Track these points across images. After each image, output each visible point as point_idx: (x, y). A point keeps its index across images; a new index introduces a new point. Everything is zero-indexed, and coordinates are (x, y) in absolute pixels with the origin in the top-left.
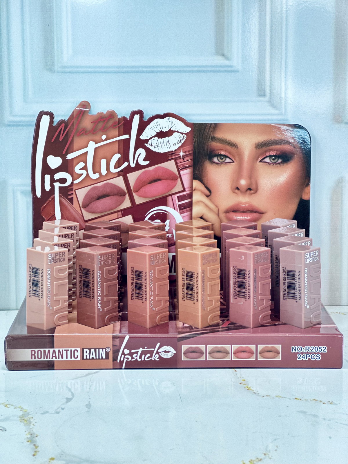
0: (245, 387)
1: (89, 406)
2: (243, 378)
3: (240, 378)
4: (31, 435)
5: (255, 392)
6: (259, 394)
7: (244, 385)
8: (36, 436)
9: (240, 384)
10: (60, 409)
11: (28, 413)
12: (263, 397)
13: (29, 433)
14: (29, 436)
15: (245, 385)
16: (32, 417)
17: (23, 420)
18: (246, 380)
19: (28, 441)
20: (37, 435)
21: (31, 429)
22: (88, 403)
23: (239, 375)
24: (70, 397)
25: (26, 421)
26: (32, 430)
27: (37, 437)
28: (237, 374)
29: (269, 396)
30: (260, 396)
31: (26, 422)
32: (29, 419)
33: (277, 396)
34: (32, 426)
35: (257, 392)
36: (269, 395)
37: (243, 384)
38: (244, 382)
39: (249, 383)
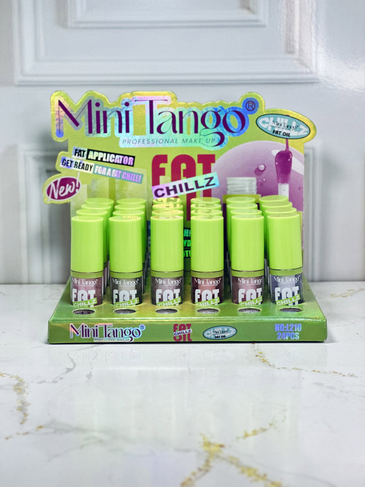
0: (260, 360)
1: (89, 376)
4: (23, 403)
6: (274, 366)
8: (27, 404)
9: (256, 357)
11: (24, 383)
13: (21, 401)
17: (17, 389)
19: (18, 410)
20: (29, 404)
21: (24, 397)
22: (88, 373)
25: (20, 390)
26: (25, 399)
30: (276, 368)
32: (23, 388)
33: (293, 369)
34: (25, 395)
35: (274, 364)
36: (285, 367)
38: (261, 354)
39: (265, 355)
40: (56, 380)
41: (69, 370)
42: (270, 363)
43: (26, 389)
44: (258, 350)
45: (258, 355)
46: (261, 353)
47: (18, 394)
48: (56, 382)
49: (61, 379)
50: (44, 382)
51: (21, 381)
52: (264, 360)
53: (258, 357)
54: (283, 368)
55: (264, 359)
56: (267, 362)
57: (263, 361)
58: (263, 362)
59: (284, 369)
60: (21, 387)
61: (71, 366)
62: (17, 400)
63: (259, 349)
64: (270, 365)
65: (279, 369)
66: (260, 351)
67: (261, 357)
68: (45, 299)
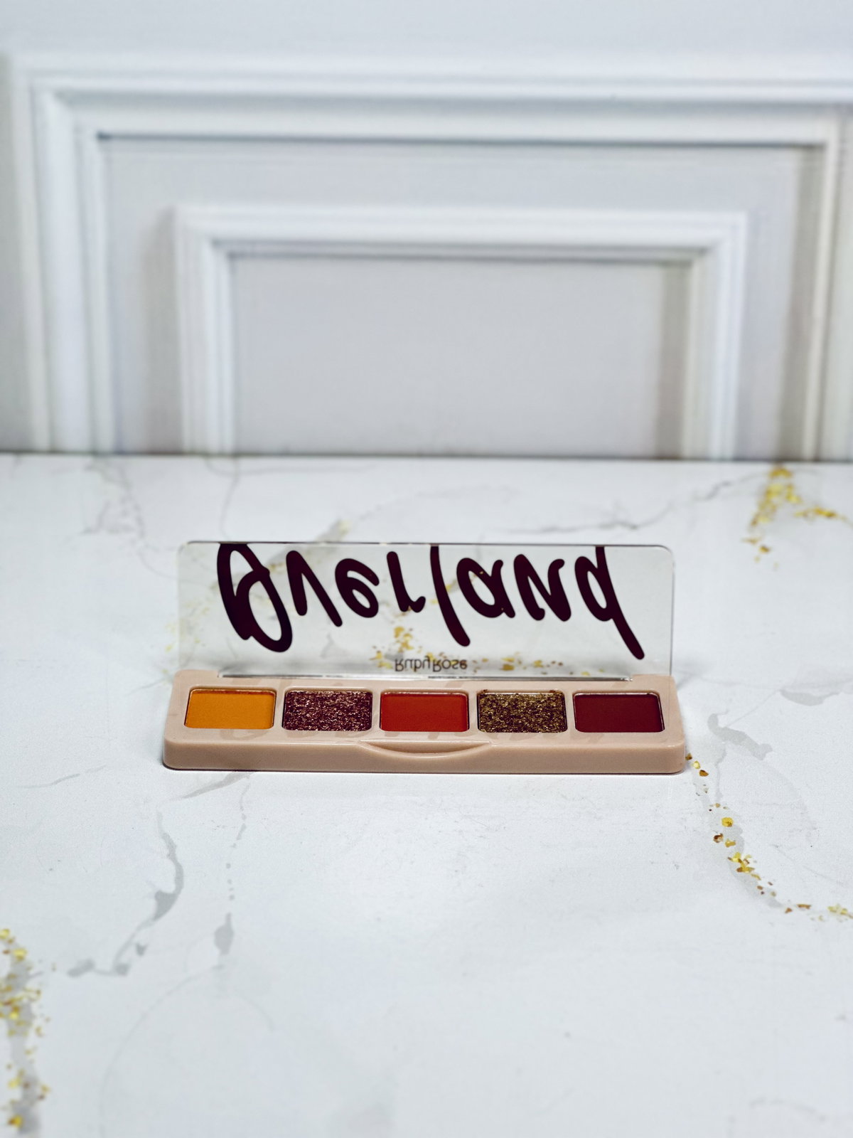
0: (730, 859)
1: (224, 937)
2: (724, 808)
3: (714, 808)
4: (26, 1086)
5: (760, 883)
6: (774, 894)
7: (728, 845)
8: (38, 1091)
9: (715, 842)
10: (133, 949)
11: (29, 969)
12: (789, 910)
13: (21, 1074)
14: (17, 1094)
15: (730, 848)
16: (38, 992)
17: (8, 1003)
18: (735, 823)
19: (12, 1122)
20: (45, 1089)
21: (28, 1052)
22: (222, 923)
23: (712, 797)
24: (170, 888)
25: (16, 1009)
26: (32, 1062)
27: (42, 1097)
28: (706, 792)
29: (808, 907)
30: (779, 905)
31: (14, 1016)
32: (25, 1000)
33: (832, 910)
34: (31, 1040)
35: (771, 884)
36: (808, 903)
37: (725, 838)
38: (730, 828)
39: (742, 835)
40: (124, 960)
41: (164, 902)
42: (759, 879)
43: (35, 1008)
44: (718, 806)
45: (721, 835)
46: (730, 825)
47: (12, 1033)
48: (122, 970)
49: (141, 950)
50: (88, 966)
51: (21, 959)
52: (740, 861)
53: (722, 843)
54: (800, 906)
55: (742, 859)
56: (750, 869)
57: (739, 865)
58: (740, 870)
59: (805, 912)
60: (19, 994)
61: (167, 884)
62: (9, 1067)
63: (721, 802)
64: (760, 888)
65: (790, 914)
66: (724, 814)
67: (734, 843)
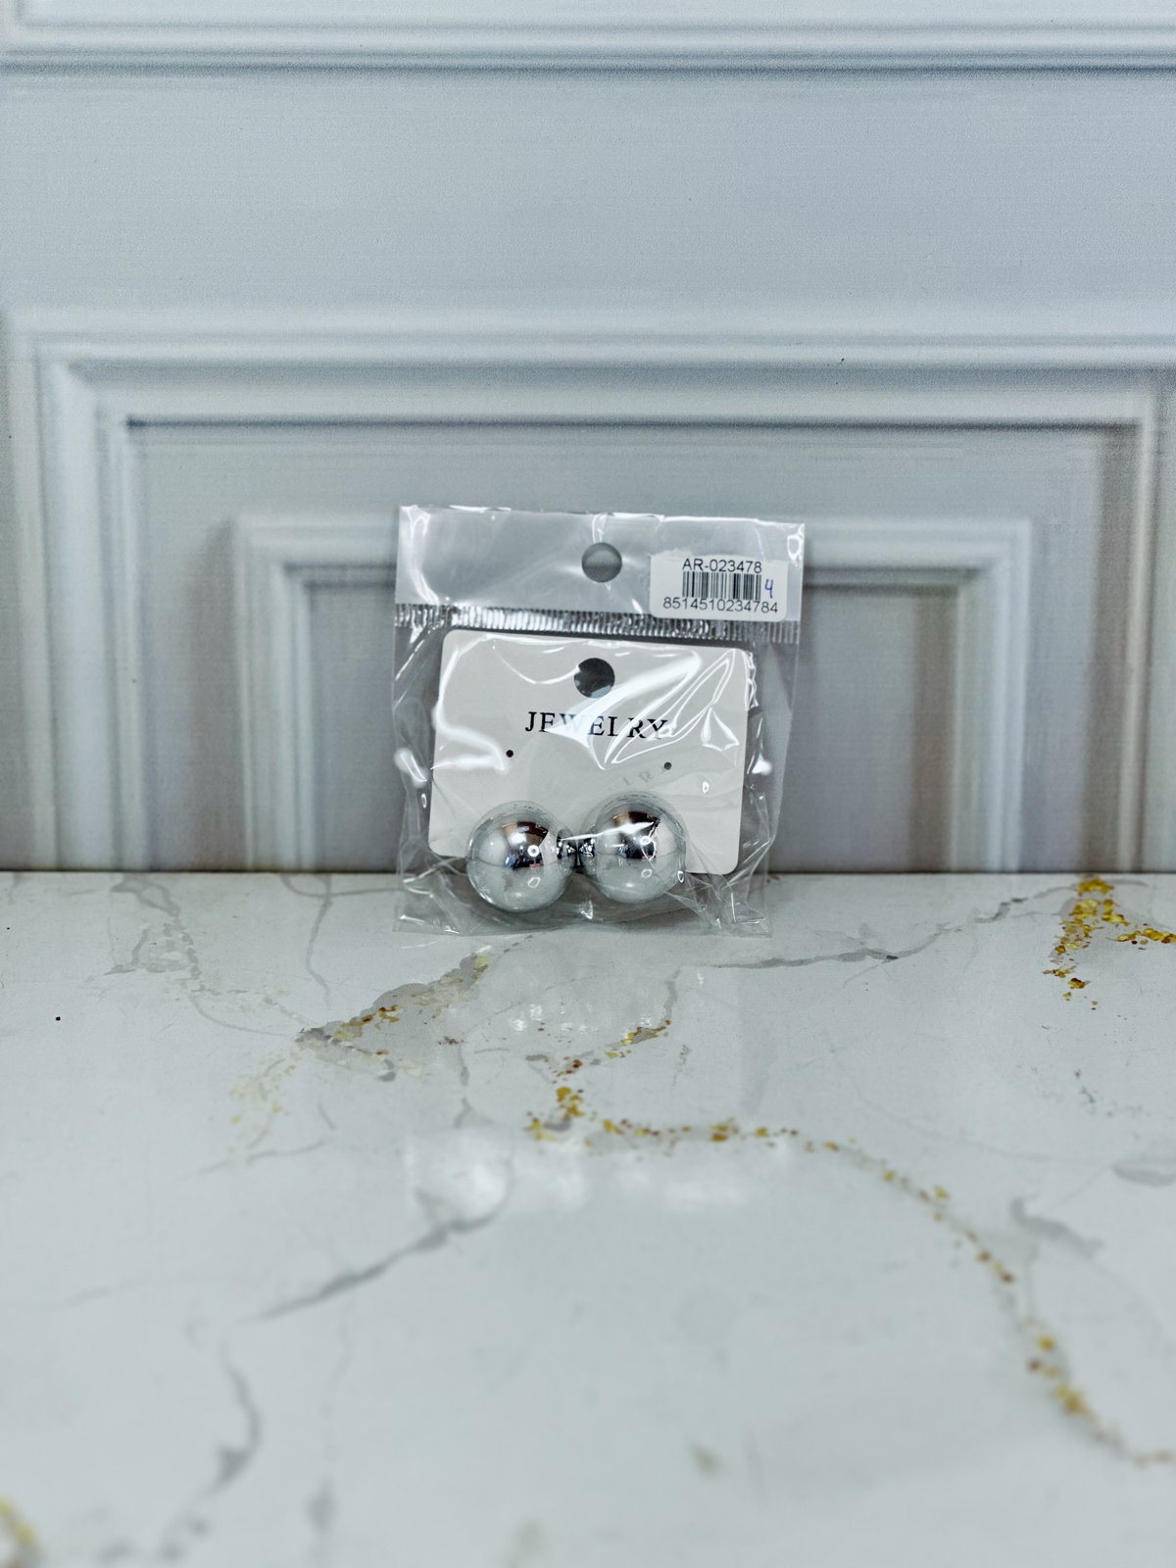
40: (175, 1539)
41: (232, 1463)
42: (1097, 1420)
45: (1039, 1363)
46: (1048, 1345)
48: (173, 1554)
49: (200, 1527)
50: (123, 1550)
51: (28, 1542)
52: (1067, 1397)
53: (1041, 1374)
54: (1158, 1456)
55: (1071, 1394)
56: (1082, 1409)
57: (1067, 1403)
58: (1066, 1409)
59: (1165, 1467)
61: (235, 1436)
64: (1098, 1433)
65: (1145, 1468)
66: (1041, 1332)
67: (1055, 1374)
68: (118, 969)
